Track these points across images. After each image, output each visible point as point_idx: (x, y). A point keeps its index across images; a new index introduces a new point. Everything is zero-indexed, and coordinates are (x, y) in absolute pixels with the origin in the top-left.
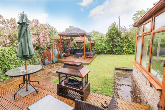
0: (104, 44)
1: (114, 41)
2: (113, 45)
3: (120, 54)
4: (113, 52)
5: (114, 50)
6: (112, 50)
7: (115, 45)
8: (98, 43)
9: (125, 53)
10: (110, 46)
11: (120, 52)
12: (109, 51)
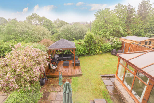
0: (83, 49)
1: (91, 47)
2: (90, 49)
3: (94, 55)
4: (89, 54)
5: (91, 52)
6: (89, 53)
7: (91, 49)
8: (79, 48)
9: (97, 53)
10: (88, 50)
11: (94, 54)
12: (87, 54)
